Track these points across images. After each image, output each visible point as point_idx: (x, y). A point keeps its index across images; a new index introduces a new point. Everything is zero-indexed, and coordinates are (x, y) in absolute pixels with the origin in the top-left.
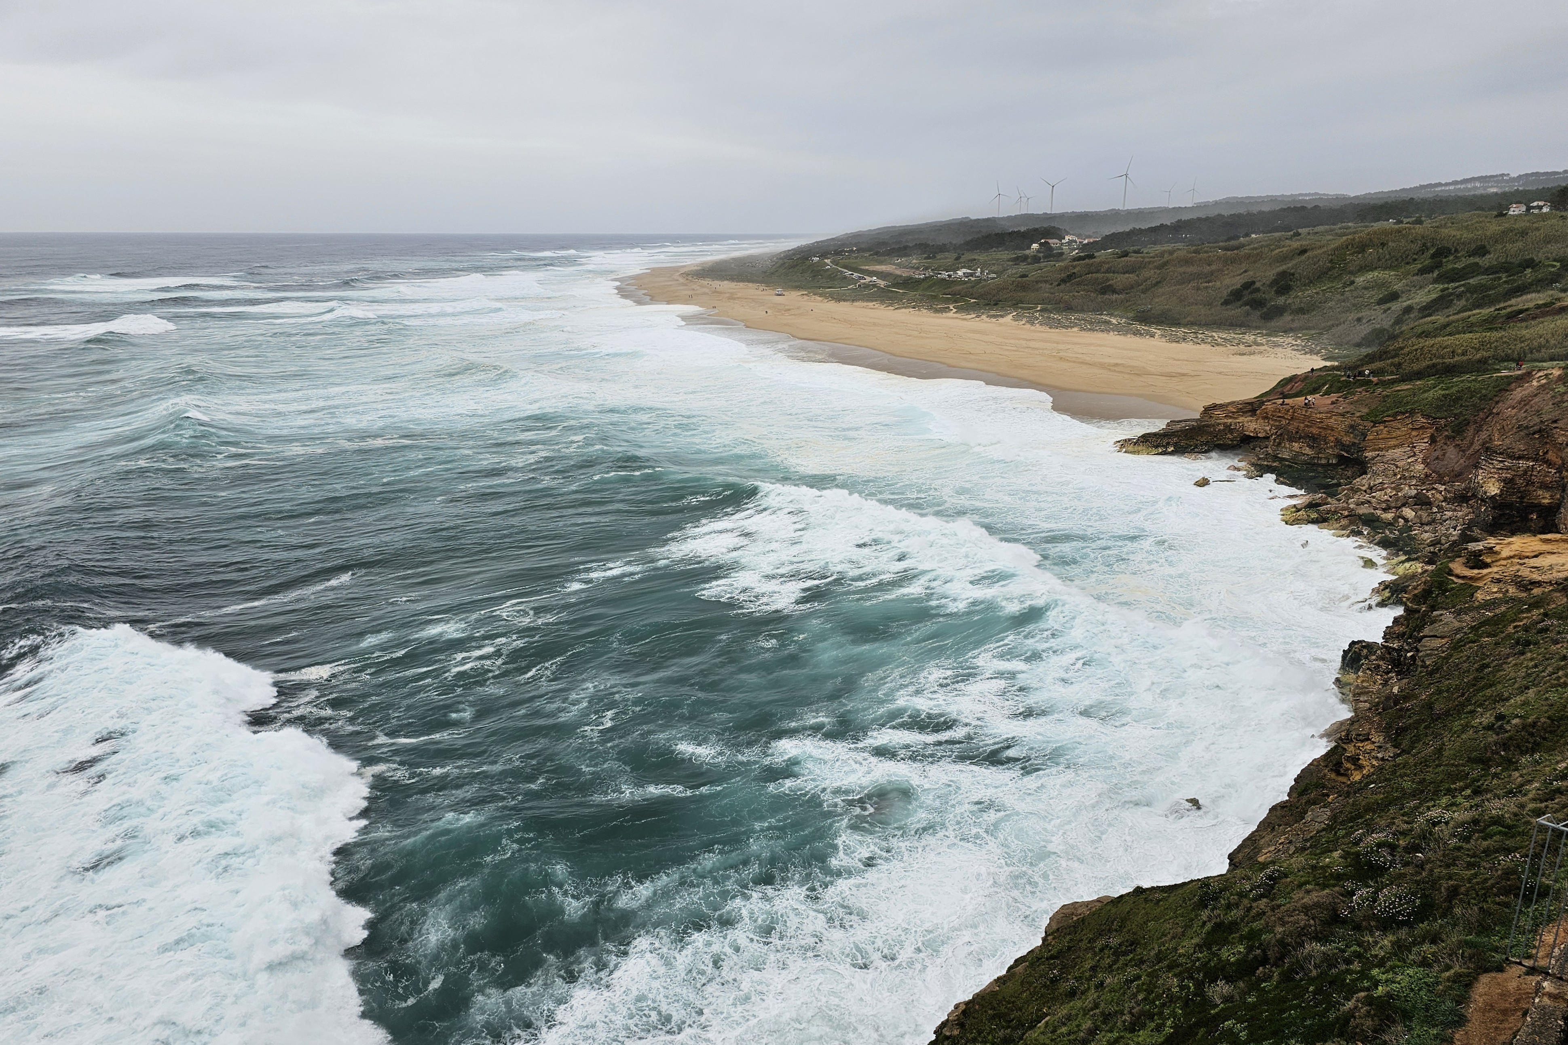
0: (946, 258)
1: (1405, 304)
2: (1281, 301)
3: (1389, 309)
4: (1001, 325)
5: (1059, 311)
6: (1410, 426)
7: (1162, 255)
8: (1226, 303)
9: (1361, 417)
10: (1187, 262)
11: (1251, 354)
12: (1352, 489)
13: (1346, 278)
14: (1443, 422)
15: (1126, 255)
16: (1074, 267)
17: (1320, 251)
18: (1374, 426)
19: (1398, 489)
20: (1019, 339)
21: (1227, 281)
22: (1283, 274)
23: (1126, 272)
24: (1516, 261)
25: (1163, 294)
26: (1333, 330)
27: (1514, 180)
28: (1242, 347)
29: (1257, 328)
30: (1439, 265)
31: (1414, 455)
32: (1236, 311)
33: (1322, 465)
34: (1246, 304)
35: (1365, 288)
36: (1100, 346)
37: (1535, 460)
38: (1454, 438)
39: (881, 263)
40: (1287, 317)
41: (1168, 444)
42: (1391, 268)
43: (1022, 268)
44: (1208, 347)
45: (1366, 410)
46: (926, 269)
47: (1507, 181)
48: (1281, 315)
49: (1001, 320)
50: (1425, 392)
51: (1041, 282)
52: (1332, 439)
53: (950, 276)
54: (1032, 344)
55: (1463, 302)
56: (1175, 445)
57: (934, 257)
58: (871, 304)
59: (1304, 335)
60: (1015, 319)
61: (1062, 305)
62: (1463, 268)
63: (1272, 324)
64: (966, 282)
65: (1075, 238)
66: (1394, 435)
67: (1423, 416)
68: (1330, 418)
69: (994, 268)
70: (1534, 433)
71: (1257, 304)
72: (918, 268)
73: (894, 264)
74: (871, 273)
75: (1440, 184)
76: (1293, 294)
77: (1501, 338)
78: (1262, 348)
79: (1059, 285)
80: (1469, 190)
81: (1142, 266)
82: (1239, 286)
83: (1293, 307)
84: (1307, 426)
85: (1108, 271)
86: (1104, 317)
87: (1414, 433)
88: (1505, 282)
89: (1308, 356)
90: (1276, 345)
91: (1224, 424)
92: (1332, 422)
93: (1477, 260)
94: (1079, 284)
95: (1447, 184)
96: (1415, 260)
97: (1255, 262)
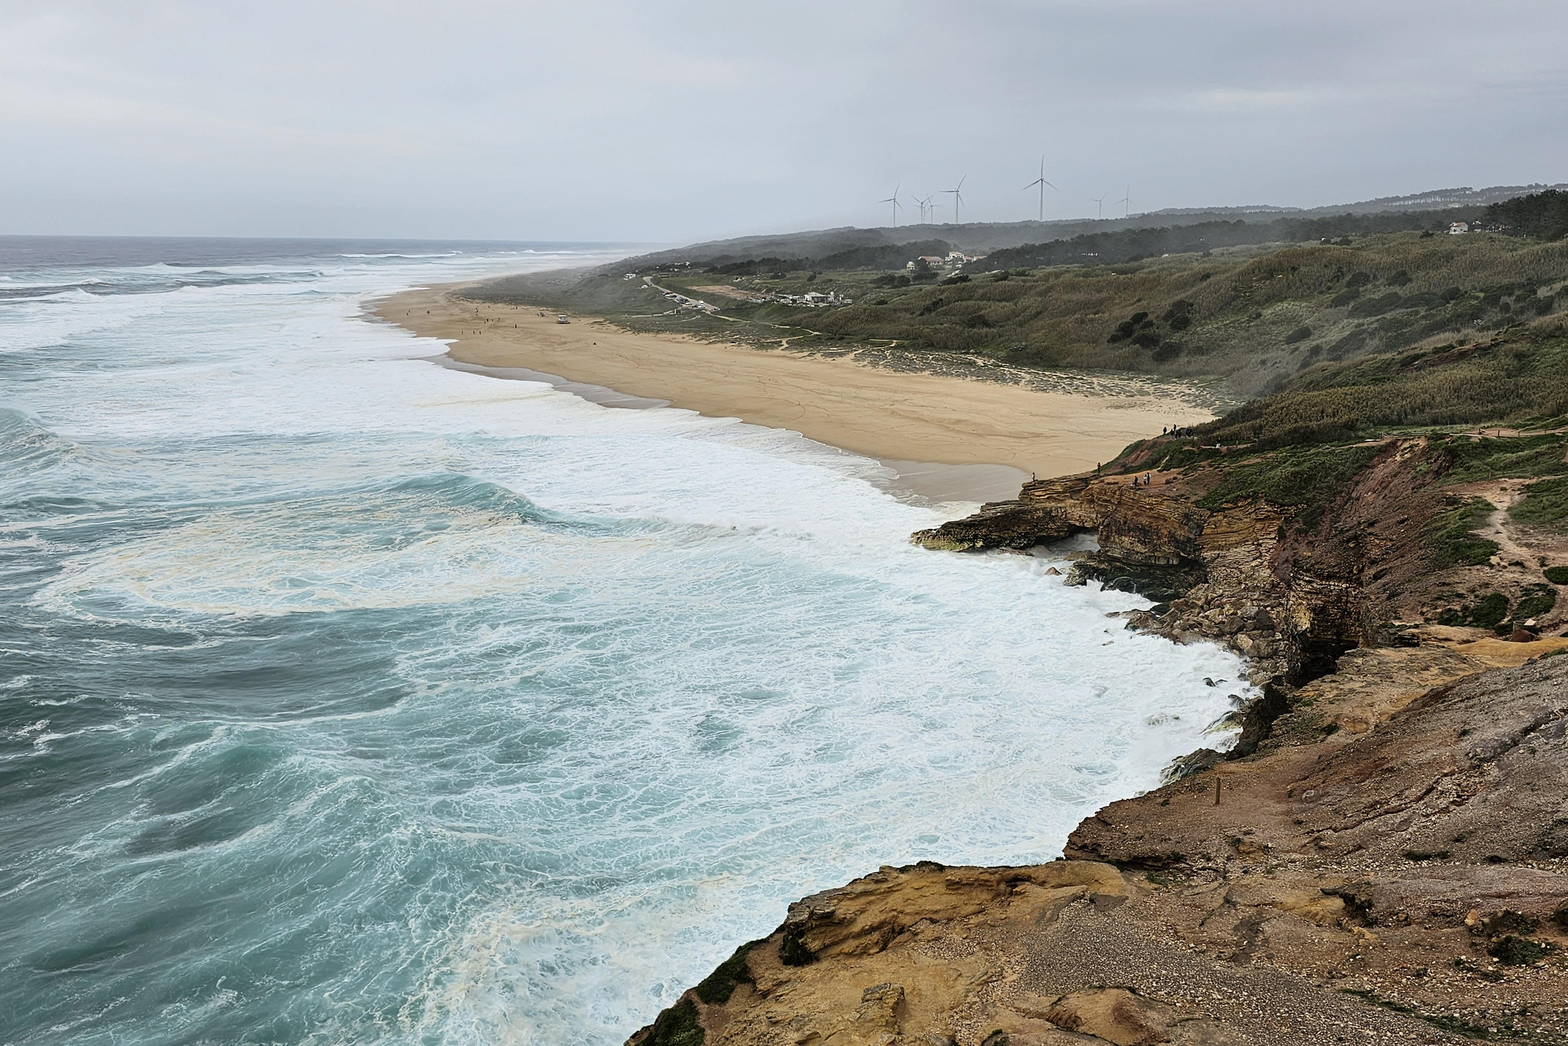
0: (797, 278)
1: (1314, 343)
2: (1176, 337)
3: (1297, 349)
4: (836, 366)
5: (916, 348)
6: (1253, 516)
7: (1047, 278)
8: (1114, 339)
9: (1196, 503)
10: (1073, 287)
11: (1131, 406)
12: (1186, 603)
13: (1252, 310)
14: (1292, 510)
15: (1005, 278)
16: (942, 292)
17: (1223, 276)
18: (1211, 516)
19: (1237, 605)
20: (848, 386)
21: (1117, 312)
22: (1180, 304)
23: (1005, 300)
24: (1439, 291)
25: (1043, 328)
26: (1235, 375)
27: (1476, 194)
28: (1122, 397)
29: (1148, 372)
30: (1355, 295)
31: (1260, 557)
32: (1124, 350)
33: (1159, 567)
34: (1135, 342)
35: (1274, 323)
36: (947, 395)
37: (1348, 580)
38: (1307, 532)
39: (716, 282)
40: (1183, 359)
41: (976, 537)
42: (1302, 298)
43: (887, 290)
44: (1081, 397)
45: (1203, 493)
46: (769, 291)
47: (1469, 196)
48: (1177, 355)
49: (839, 360)
50: (1273, 468)
51: (900, 310)
52: (1165, 532)
53: (794, 301)
54: (865, 393)
55: (1376, 342)
56: (985, 538)
57: (783, 276)
58: (679, 337)
59: (1201, 381)
60: (856, 359)
61: (921, 341)
62: (1381, 299)
63: (1166, 367)
64: (811, 309)
65: (961, 255)
66: (1235, 527)
67: (1268, 502)
68: (1161, 503)
69: (851, 292)
70: (1348, 541)
71: (1148, 341)
72: (759, 290)
73: (732, 284)
74: (696, 295)
75: (1397, 199)
76: (1192, 330)
77: (1380, 393)
78: (1147, 398)
79: (922, 314)
80: (1429, 205)
81: (1025, 291)
82: (1128, 319)
83: (1190, 346)
84: (1136, 514)
85: (982, 298)
86: (970, 357)
87: (1259, 526)
88: (1423, 317)
89: (1198, 410)
90: (1165, 394)
91: (1043, 509)
92: (1163, 509)
93: (1396, 289)
94: (945, 314)
95: (1405, 198)
96: (1330, 288)
97: (1151, 289)
